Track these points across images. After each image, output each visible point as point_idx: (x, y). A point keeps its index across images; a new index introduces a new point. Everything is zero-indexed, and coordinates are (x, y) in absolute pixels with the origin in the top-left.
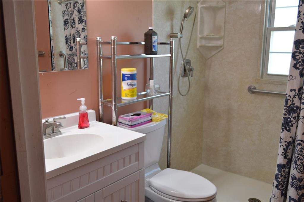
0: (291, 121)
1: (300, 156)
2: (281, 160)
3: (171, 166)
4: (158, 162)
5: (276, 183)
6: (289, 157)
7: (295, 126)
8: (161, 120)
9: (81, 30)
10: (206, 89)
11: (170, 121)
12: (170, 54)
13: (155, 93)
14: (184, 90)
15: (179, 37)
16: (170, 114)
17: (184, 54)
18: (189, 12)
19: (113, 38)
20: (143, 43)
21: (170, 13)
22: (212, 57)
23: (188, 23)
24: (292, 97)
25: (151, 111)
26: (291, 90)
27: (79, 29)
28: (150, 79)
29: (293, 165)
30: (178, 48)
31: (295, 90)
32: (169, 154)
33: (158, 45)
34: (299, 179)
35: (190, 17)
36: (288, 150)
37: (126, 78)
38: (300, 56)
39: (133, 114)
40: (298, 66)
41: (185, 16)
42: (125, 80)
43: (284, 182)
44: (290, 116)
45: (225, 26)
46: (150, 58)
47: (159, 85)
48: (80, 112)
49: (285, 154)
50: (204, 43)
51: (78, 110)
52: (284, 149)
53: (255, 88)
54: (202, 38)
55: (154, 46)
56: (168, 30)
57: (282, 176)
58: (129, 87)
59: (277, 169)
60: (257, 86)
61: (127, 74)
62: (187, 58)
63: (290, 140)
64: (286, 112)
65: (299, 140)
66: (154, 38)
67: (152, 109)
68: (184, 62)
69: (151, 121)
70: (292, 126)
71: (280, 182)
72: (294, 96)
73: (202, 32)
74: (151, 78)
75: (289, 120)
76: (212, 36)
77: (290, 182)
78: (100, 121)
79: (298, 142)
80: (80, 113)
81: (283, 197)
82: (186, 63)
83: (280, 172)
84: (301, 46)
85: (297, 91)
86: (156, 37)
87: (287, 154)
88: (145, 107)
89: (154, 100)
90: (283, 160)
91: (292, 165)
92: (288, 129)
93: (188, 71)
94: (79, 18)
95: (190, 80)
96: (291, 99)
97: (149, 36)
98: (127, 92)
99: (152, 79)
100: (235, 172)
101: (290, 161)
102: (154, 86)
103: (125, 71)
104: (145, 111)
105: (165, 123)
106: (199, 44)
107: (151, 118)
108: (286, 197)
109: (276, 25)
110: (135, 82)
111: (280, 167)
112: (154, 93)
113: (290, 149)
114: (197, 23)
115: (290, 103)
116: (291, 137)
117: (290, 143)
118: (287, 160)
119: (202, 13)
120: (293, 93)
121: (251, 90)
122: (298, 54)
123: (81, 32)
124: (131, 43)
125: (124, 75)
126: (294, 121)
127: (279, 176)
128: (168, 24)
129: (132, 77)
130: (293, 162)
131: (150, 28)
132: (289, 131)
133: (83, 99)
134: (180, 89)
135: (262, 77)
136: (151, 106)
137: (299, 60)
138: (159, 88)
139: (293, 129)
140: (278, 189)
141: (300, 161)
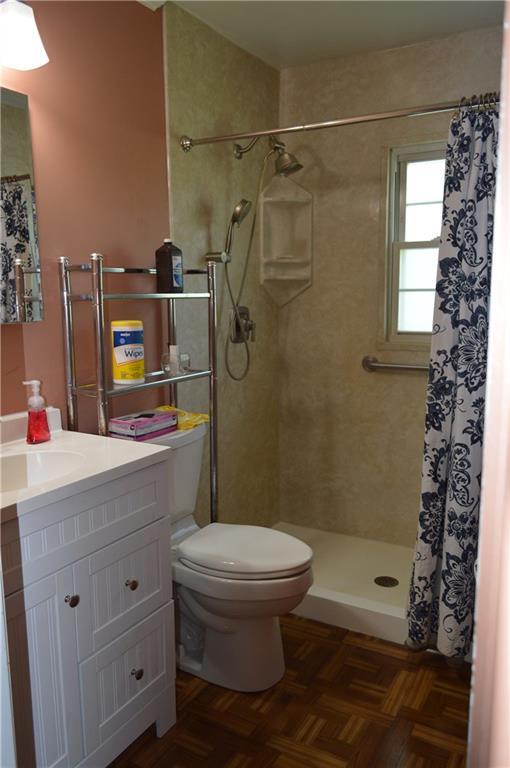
0: (441, 410)
1: (461, 474)
2: (428, 485)
3: (220, 518)
4: (193, 514)
5: (421, 530)
6: (442, 478)
7: (448, 418)
8: (196, 426)
9: (14, 249)
10: (280, 366)
11: (213, 427)
12: (209, 292)
13: (180, 370)
14: (238, 368)
15: (224, 260)
16: (214, 414)
17: (236, 296)
18: (242, 209)
19: (95, 255)
20: (153, 271)
21: (205, 213)
22: (290, 302)
23: (240, 233)
24: (441, 365)
25: (173, 409)
26: (439, 353)
27: (8, 247)
28: (169, 344)
29: (450, 493)
30: (223, 284)
31: (445, 352)
32: (214, 498)
33: (185, 276)
34: (462, 516)
35: (245, 220)
36: (440, 466)
37: (122, 341)
38: (451, 288)
39: (137, 415)
40: (447, 307)
41: (236, 219)
42: (121, 345)
43: (435, 528)
44: (439, 402)
45: (312, 241)
46: (169, 299)
47: (189, 355)
48: (30, 410)
49: (435, 473)
50: (273, 273)
51: (24, 406)
52: (432, 463)
53: (375, 361)
54: (269, 264)
55: (176, 277)
56: (202, 245)
57: (431, 515)
58: (129, 358)
59: (421, 503)
60: (379, 356)
61: (124, 332)
62: (241, 304)
63: (443, 445)
64: (432, 393)
65: (457, 445)
66: (177, 260)
67: (176, 407)
68: (235, 310)
69: (175, 428)
70: (443, 419)
71: (428, 527)
72: (445, 363)
73: (268, 252)
74: (172, 341)
75: (437, 408)
76: (288, 261)
77: (446, 527)
78: (69, 429)
79: (456, 448)
80: (29, 413)
81: (435, 557)
82: (241, 314)
83: (428, 509)
84: (451, 270)
85: (448, 354)
86: (179, 258)
87: (438, 472)
88: (162, 403)
89: (179, 384)
90: (432, 486)
91: (448, 493)
92: (437, 425)
93: (246, 330)
94: (7, 223)
95: (250, 349)
96: (440, 370)
97: (165, 254)
98: (126, 369)
99: (174, 344)
100: (345, 532)
101: (443, 486)
102: (179, 357)
103: (119, 326)
104: (161, 409)
105: (203, 431)
106: (263, 277)
107: (174, 423)
108: (441, 557)
109: (409, 238)
110: (140, 348)
111: (428, 498)
112: (178, 373)
113: (442, 463)
114: (258, 234)
115: (437, 376)
116: (443, 441)
117: (442, 452)
118: (438, 485)
119: (266, 215)
120: (443, 357)
121: (369, 365)
122: (446, 284)
123: (13, 252)
124: (128, 271)
125: (117, 334)
126: (447, 410)
127: (427, 517)
128: (201, 234)
129: (134, 338)
130: (450, 488)
131: (166, 240)
132: (439, 428)
133: (35, 383)
134: (231, 367)
135: (387, 339)
136: (174, 402)
137: (450, 297)
138: (189, 362)
139: (445, 425)
140: (426, 541)
141: (462, 483)
